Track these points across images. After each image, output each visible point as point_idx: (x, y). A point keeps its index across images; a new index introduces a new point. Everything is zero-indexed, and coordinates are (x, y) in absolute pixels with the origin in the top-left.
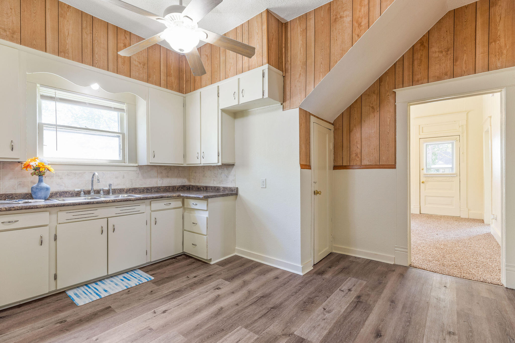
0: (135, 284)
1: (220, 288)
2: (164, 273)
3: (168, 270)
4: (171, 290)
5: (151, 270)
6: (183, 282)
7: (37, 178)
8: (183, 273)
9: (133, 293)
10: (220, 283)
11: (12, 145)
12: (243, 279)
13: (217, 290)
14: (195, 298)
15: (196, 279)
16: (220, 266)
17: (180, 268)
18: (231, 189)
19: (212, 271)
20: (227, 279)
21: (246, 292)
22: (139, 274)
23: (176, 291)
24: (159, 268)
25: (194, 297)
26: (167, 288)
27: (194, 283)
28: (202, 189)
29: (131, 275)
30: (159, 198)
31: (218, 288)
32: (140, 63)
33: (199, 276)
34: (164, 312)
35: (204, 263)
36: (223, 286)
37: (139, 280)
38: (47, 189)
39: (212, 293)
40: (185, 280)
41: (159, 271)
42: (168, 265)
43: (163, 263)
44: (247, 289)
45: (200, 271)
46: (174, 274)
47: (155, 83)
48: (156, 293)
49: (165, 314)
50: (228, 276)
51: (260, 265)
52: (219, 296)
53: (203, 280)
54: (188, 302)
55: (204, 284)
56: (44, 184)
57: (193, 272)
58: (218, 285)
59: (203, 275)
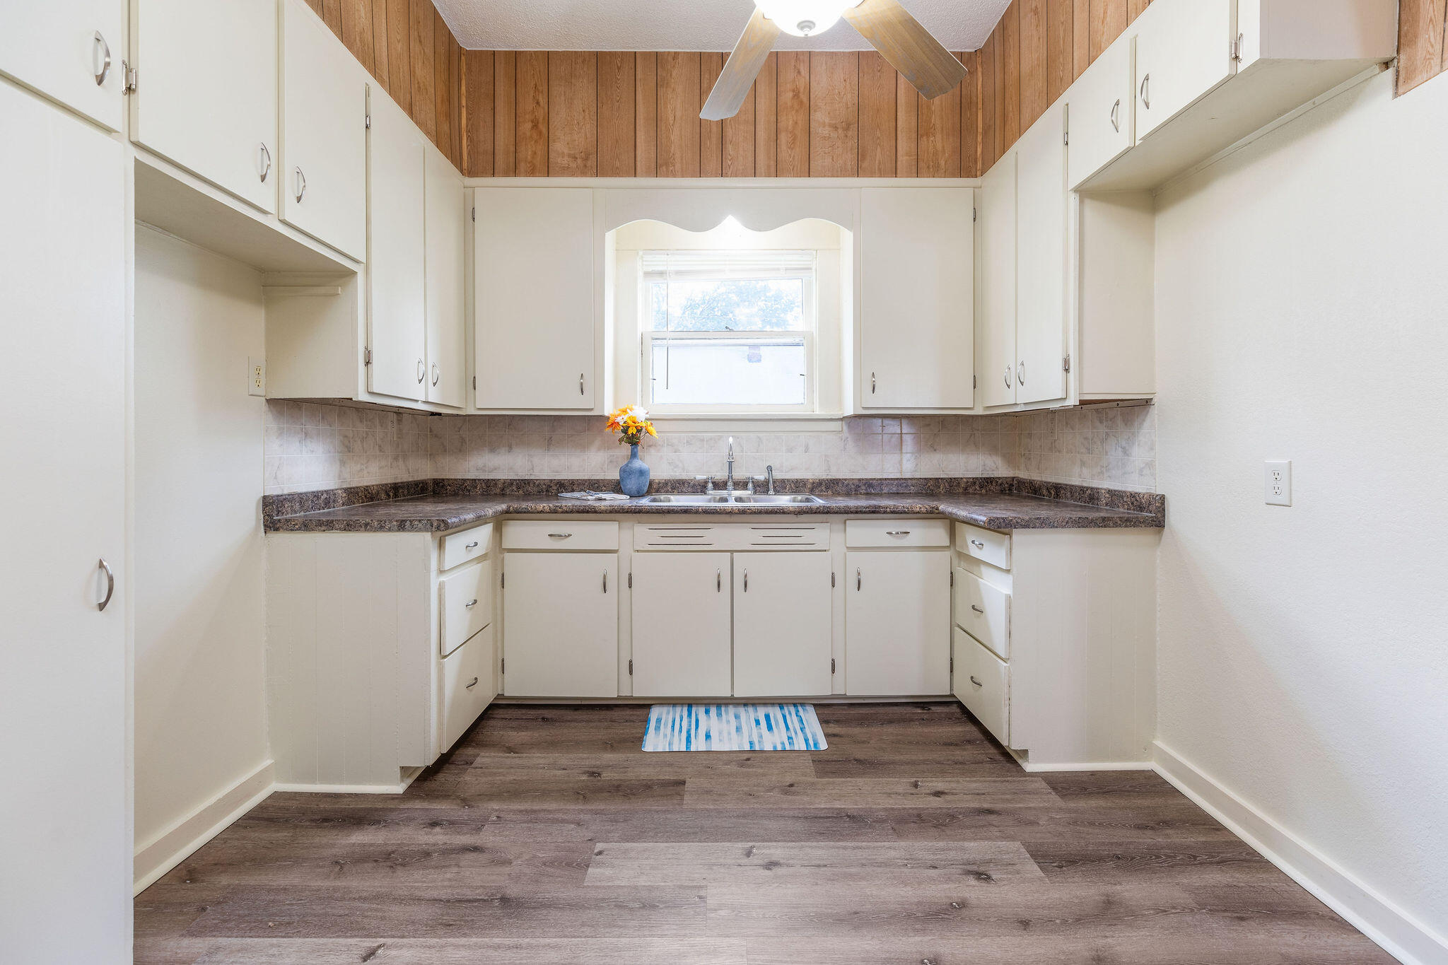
0: (772, 743)
1: (988, 878)
2: (864, 742)
3: (878, 738)
4: (838, 805)
5: (838, 722)
6: (889, 795)
7: (627, 448)
8: (912, 763)
9: (751, 770)
10: (1007, 856)
11: (582, 384)
12: (1109, 889)
13: (972, 881)
14: (879, 870)
15: (936, 802)
16: (1054, 789)
17: (917, 743)
18: (1136, 500)
19: (1008, 796)
20: (1043, 857)
21: (1087, 954)
22: (801, 721)
23: (849, 816)
24: (862, 721)
25: (880, 865)
26: (834, 792)
27: (919, 816)
28: (1045, 492)
29: (784, 717)
30: (865, 513)
31: (982, 874)
32: (836, 128)
33: (948, 798)
34: (770, 865)
35: (1002, 759)
36: (1007, 873)
37: (790, 738)
38: (642, 473)
39: (949, 879)
40: (901, 791)
41: (856, 730)
42: (891, 722)
43: (881, 710)
44: (1100, 942)
45: (968, 779)
46: (887, 757)
47: (880, 170)
48: (796, 795)
49: (767, 872)
50: (1054, 843)
51: (1250, 860)
52: (963, 905)
53: (953, 817)
54: (853, 870)
55: (948, 832)
56: (637, 464)
57: (943, 773)
58: (990, 861)
59: (969, 797)
